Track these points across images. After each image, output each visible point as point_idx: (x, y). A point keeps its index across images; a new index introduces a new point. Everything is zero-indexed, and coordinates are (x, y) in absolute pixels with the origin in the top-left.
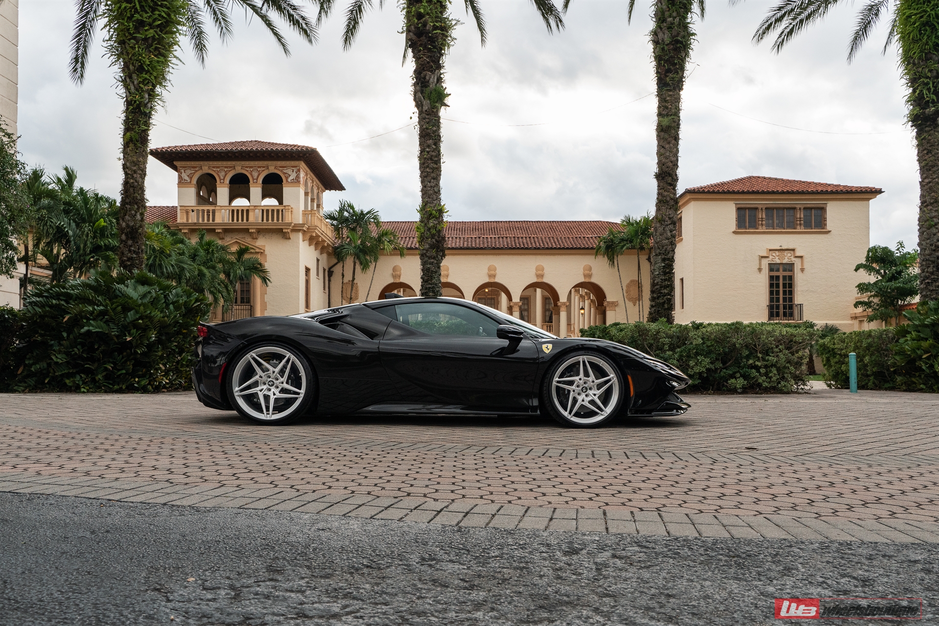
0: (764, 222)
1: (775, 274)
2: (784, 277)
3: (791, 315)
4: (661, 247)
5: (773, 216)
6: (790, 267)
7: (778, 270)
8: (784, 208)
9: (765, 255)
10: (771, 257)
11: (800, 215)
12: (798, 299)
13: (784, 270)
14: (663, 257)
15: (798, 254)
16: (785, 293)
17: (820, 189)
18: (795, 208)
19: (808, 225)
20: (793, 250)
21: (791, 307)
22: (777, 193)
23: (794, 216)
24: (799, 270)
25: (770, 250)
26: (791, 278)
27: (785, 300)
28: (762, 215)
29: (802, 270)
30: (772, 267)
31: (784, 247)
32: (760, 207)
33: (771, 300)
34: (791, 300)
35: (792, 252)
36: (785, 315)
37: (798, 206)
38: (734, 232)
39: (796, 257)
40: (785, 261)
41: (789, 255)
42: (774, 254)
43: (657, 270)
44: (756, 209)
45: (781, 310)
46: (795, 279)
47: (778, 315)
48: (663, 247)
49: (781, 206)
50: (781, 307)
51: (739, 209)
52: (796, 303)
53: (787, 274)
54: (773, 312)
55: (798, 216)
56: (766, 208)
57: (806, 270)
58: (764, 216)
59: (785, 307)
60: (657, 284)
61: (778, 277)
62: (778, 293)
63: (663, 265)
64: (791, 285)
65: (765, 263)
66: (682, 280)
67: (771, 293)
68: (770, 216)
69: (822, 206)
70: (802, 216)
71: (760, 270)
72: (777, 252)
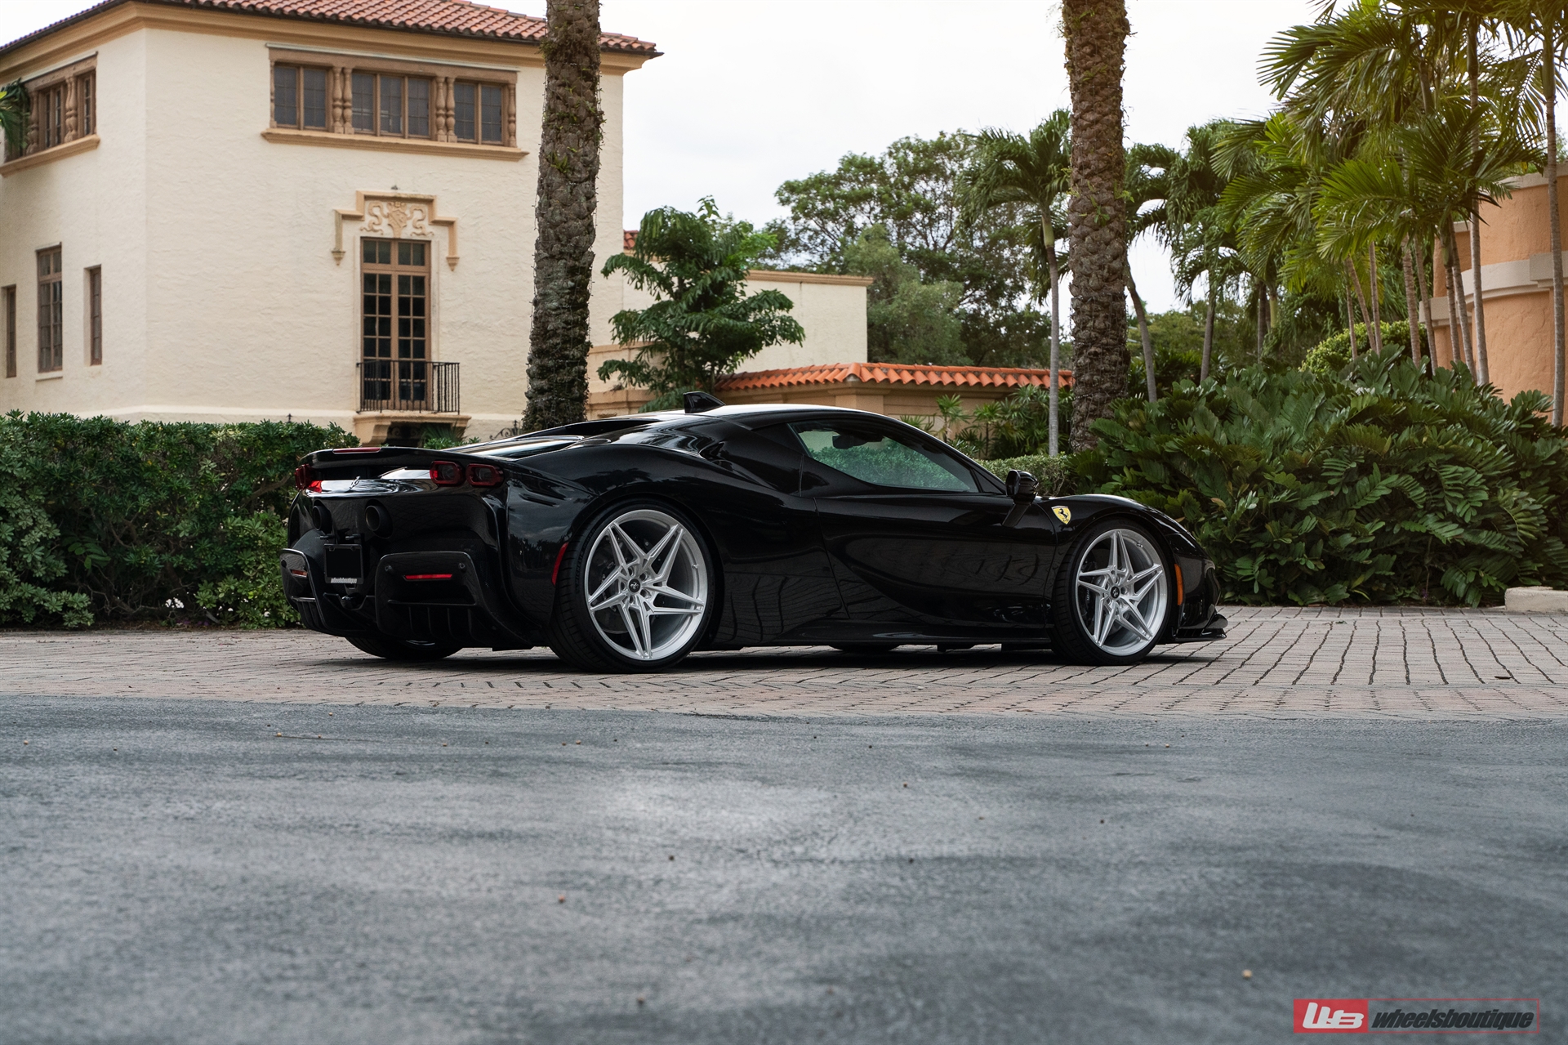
0: (349, 112)
1: (378, 269)
2: (404, 281)
3: (421, 393)
4: (564, 238)
5: (371, 96)
6: (417, 251)
7: (386, 260)
8: (402, 76)
9: (351, 210)
10: (368, 219)
11: (446, 98)
12: (442, 347)
13: (404, 260)
14: (571, 263)
15: (441, 214)
16: (404, 327)
17: (500, 28)
18: (431, 78)
19: (465, 131)
20: (429, 202)
21: (421, 371)
22: (388, 27)
23: (428, 102)
24: (444, 264)
25: (367, 198)
26: (421, 283)
27: (404, 347)
28: (342, 89)
29: (452, 262)
30: (373, 249)
31: (404, 192)
32: (338, 64)
33: (368, 347)
34: (421, 349)
35: (425, 207)
36: (404, 393)
37: (442, 73)
38: (267, 136)
39: (436, 223)
40: (407, 233)
41: (418, 215)
42: (376, 211)
43: (554, 296)
44: (328, 69)
45: (395, 380)
46: (434, 288)
47: (385, 395)
48: (570, 237)
49: (397, 67)
50: (395, 369)
51: (279, 66)
52: (435, 358)
53: (412, 270)
54: (373, 391)
55: (442, 103)
56: (355, 71)
57: (460, 263)
58: (349, 94)
59: (404, 373)
60: (555, 334)
61: (386, 281)
62: (385, 326)
63: (571, 283)
64: (420, 307)
65: (352, 236)
66: (94, 273)
67: (368, 326)
68: (364, 97)
69: (503, 77)
70: (452, 103)
71: (338, 254)
72: (384, 205)
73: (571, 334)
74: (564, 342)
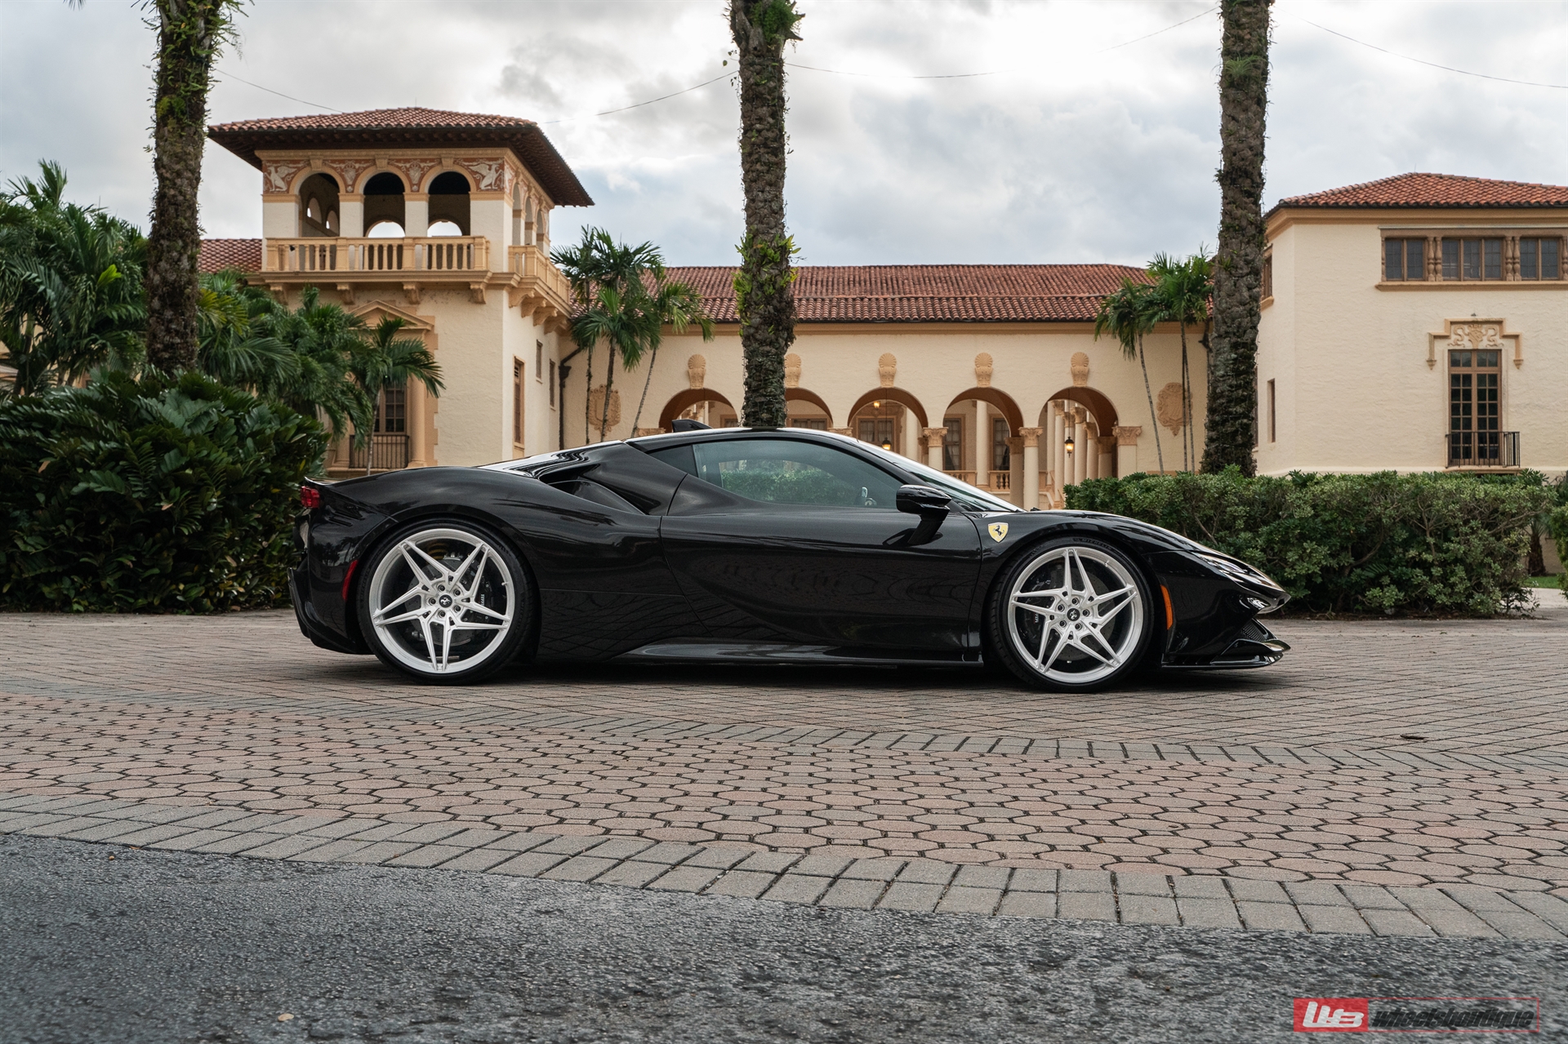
0: (1439, 267)
1: (1462, 371)
2: (1481, 378)
3: (1495, 454)
4: (1229, 322)
5: (1457, 255)
6: (1492, 357)
7: (1468, 364)
8: (1479, 239)
9: (1442, 332)
10: (1454, 337)
11: (1514, 251)
12: (1510, 421)
13: (1481, 363)
14: (1234, 340)
15: (1509, 331)
16: (1481, 409)
17: (1554, 199)
18: (1502, 238)
19: (1529, 271)
20: (1500, 323)
21: (1495, 438)
22: (1467, 207)
23: (1501, 253)
24: (1512, 364)
25: (1452, 323)
26: (1494, 379)
27: (1482, 423)
28: (1435, 252)
29: (1518, 363)
30: (1456, 357)
31: (1480, 318)
32: (1431, 235)
33: (1454, 424)
34: (1495, 423)
35: (1497, 327)
36: (1482, 454)
37: (1509, 234)
38: (1379, 287)
39: (1505, 337)
40: (1484, 345)
41: (1491, 332)
42: (1460, 332)
43: (1222, 367)
44: (1424, 239)
45: (1475, 445)
46: (1504, 382)
47: (1467, 454)
48: (1233, 320)
49: (1475, 233)
50: (1475, 439)
51: (1388, 241)
52: (1505, 429)
53: (1487, 370)
54: (1458, 449)
55: (1510, 254)
56: (1444, 239)
57: (1525, 363)
58: (1440, 254)
59: (1482, 439)
60: (1221, 395)
61: (1467, 378)
62: (1468, 409)
63: (1234, 356)
64: (1494, 395)
65: (1442, 350)
66: (1272, 383)
67: (1454, 409)
68: (1451, 255)
69: (1558, 233)
70: (1518, 254)
71: (1431, 362)
72: (1466, 327)
73: (1235, 395)
74: (1229, 401)
